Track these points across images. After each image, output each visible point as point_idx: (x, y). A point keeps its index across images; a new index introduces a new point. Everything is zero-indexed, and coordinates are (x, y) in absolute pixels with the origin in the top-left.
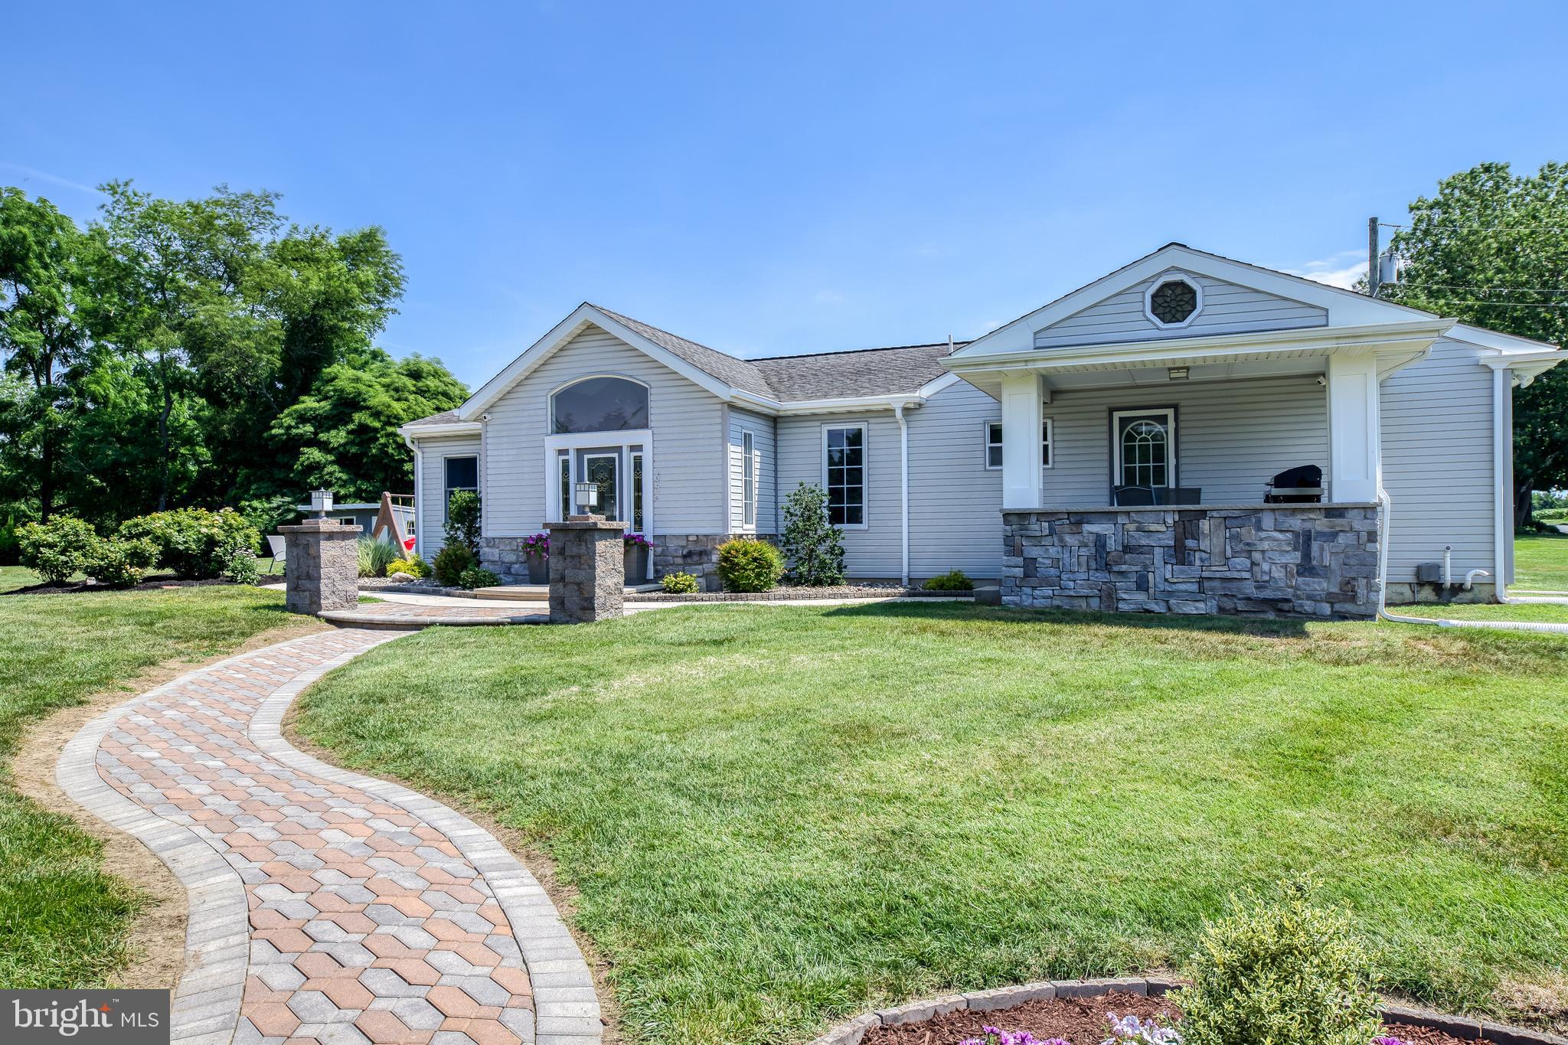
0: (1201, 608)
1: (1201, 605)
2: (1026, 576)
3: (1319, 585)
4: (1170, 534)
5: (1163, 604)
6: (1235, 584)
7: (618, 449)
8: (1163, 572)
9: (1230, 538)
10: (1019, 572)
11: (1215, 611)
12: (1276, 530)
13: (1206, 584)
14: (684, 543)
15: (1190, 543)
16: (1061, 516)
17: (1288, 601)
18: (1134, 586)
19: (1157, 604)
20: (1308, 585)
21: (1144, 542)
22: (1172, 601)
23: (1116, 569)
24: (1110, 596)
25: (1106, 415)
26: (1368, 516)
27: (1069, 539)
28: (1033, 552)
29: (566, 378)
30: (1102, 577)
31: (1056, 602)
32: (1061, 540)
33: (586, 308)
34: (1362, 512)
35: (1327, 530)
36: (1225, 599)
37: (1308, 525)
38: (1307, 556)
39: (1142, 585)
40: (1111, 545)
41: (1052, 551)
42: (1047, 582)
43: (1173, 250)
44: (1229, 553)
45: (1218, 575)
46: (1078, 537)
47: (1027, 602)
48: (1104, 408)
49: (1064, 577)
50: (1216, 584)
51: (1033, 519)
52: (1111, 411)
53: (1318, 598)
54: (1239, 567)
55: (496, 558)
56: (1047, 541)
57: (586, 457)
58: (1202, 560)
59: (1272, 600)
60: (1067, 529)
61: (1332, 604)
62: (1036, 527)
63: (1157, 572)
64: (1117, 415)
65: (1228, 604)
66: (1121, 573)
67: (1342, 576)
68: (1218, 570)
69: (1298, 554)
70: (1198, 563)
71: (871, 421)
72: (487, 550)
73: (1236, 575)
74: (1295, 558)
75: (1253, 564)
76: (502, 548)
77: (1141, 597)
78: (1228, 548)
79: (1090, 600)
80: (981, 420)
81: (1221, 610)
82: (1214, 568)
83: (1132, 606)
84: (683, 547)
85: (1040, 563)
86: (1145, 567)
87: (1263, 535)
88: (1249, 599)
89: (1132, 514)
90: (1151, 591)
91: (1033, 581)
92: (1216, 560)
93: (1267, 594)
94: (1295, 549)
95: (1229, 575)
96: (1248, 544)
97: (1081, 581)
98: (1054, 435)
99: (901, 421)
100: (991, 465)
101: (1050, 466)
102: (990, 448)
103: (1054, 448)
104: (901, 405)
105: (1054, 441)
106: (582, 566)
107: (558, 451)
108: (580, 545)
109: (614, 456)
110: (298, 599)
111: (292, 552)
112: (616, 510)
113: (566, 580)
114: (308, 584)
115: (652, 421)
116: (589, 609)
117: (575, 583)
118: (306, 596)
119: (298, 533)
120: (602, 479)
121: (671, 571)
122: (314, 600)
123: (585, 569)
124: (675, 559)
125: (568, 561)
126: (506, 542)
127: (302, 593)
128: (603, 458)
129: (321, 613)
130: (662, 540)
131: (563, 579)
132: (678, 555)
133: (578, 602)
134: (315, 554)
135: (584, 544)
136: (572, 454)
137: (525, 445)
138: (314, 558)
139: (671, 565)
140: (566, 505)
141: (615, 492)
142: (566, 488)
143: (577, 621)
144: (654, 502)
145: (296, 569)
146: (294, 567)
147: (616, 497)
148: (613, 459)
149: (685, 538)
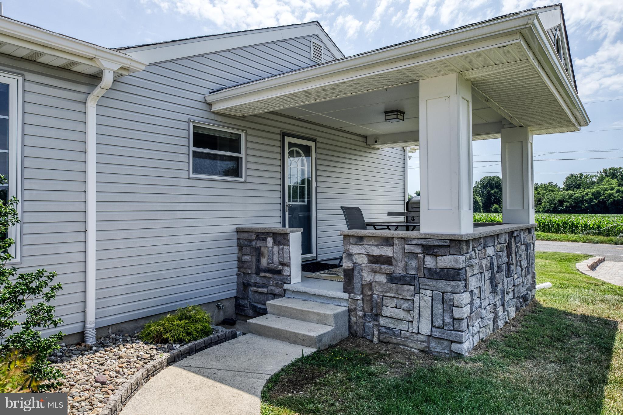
0: (514, 312)
1: (514, 309)
2: (471, 313)
4: (506, 252)
6: (519, 287)
8: (506, 286)
9: (517, 252)
10: (469, 310)
16: (481, 241)
18: (500, 302)
21: (502, 260)
22: (509, 310)
24: (496, 315)
25: (279, 137)
27: (484, 265)
28: (473, 283)
30: (492, 299)
31: (481, 335)
32: (481, 267)
35: (529, 242)
36: (517, 300)
39: (502, 300)
40: (495, 265)
41: (478, 278)
44: (518, 264)
46: (485, 261)
48: (278, 131)
49: (483, 305)
50: (516, 289)
52: (284, 135)
54: (520, 274)
58: (513, 271)
60: (483, 253)
62: (474, 254)
64: (288, 140)
66: (497, 292)
70: (512, 274)
71: (28, 77)
77: (502, 311)
78: (517, 260)
79: (490, 324)
80: (185, 118)
81: (517, 309)
83: (503, 321)
85: (474, 294)
87: (522, 247)
88: (522, 297)
90: (505, 303)
91: (473, 317)
94: (526, 257)
96: (520, 256)
97: (488, 307)
98: (247, 148)
99: (98, 91)
100: (194, 172)
101: (243, 179)
102: (194, 152)
103: (247, 162)
104: (116, 67)
105: (247, 155)
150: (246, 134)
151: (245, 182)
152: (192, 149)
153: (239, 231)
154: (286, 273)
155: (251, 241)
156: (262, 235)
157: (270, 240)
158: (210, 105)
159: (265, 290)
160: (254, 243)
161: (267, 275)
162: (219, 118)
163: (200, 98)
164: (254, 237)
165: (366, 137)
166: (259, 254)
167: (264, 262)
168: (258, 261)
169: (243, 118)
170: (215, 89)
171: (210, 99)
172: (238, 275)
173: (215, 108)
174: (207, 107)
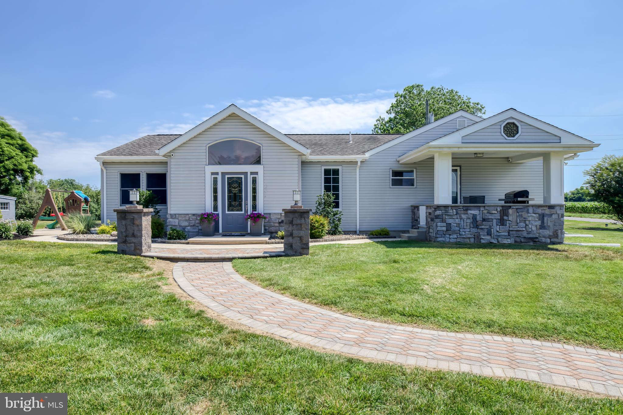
0: (508, 241)
1: (509, 240)
2: (447, 230)
3: (547, 232)
4: (499, 214)
5: (496, 240)
6: (520, 233)
7: (246, 174)
8: (496, 228)
9: (519, 216)
10: (444, 229)
11: (513, 242)
12: (533, 213)
13: (511, 232)
14: (280, 217)
15: (505, 218)
16: (460, 207)
17: (537, 238)
18: (486, 234)
19: (494, 240)
20: (543, 233)
21: (490, 217)
22: (500, 239)
23: (480, 227)
24: (478, 237)
26: (561, 209)
27: (464, 216)
28: (450, 221)
29: (217, 139)
30: (475, 230)
31: (458, 240)
32: (460, 216)
33: (232, 107)
34: (560, 207)
35: (549, 213)
36: (517, 238)
37: (543, 212)
38: (543, 222)
39: (489, 233)
40: (479, 218)
41: (457, 221)
42: (454, 232)
43: (511, 111)
44: (518, 221)
45: (515, 229)
46: (466, 215)
47: (448, 240)
49: (461, 230)
50: (514, 232)
51: (450, 208)
53: (546, 237)
54: (522, 226)
55: (177, 224)
56: (455, 217)
57: (227, 176)
58: (509, 224)
59: (532, 238)
60: (462, 212)
61: (550, 239)
62: (451, 211)
63: (494, 229)
65: (518, 240)
66: (482, 229)
67: (553, 229)
68: (515, 228)
69: (540, 222)
70: (508, 225)
71: (343, 166)
72: (171, 220)
73: (521, 229)
74: (539, 223)
75: (526, 225)
76: (180, 219)
77: (488, 237)
78: (518, 219)
79: (470, 239)
80: (389, 168)
81: (516, 242)
82: (513, 227)
83: (486, 241)
84: (279, 219)
85: (452, 225)
86: (490, 226)
87: (529, 215)
88: (525, 238)
89: (486, 207)
90: (492, 235)
91: (450, 232)
92: (514, 224)
93: (531, 236)
94: (539, 220)
95: (519, 229)
96: (525, 218)
97: (468, 232)
98: (416, 175)
99: (358, 166)
100: (392, 186)
101: (415, 187)
102: (392, 179)
103: (416, 180)
104: (361, 160)
105: (416, 177)
106: (302, 229)
107: (212, 173)
108: (301, 219)
109: (243, 176)
110: (126, 247)
111: (122, 223)
112: (242, 202)
113: (294, 236)
114: (133, 240)
115: (262, 161)
116: (306, 249)
117: (299, 237)
118: (132, 246)
119: (127, 212)
120: (235, 187)
121: (273, 230)
122: (137, 248)
123: (304, 230)
124: (275, 224)
125: (294, 227)
126: (183, 216)
127: (129, 244)
128: (236, 177)
129: (143, 254)
130: (268, 216)
131: (291, 235)
132: (277, 222)
133: (300, 245)
134: (138, 224)
135: (303, 219)
136: (220, 174)
137: (193, 169)
138: (138, 226)
139: (273, 226)
140: (215, 199)
141: (242, 193)
142: (215, 191)
143: (300, 254)
144: (264, 198)
145: (124, 231)
146: (123, 230)
147: (242, 195)
148: (242, 178)
149: (280, 215)
150: (416, 169)
151: (416, 188)
152: (391, 178)
153: (412, 206)
154: (419, 221)
155: (413, 210)
158: (399, 161)
159: (415, 227)
161: (415, 221)
162: (403, 165)
163: (395, 160)
164: (414, 208)
165: (508, 158)
166: (414, 214)
167: (416, 217)
169: (415, 163)
170: (400, 155)
171: (398, 159)
172: (411, 222)
173: (400, 162)
174: (397, 163)
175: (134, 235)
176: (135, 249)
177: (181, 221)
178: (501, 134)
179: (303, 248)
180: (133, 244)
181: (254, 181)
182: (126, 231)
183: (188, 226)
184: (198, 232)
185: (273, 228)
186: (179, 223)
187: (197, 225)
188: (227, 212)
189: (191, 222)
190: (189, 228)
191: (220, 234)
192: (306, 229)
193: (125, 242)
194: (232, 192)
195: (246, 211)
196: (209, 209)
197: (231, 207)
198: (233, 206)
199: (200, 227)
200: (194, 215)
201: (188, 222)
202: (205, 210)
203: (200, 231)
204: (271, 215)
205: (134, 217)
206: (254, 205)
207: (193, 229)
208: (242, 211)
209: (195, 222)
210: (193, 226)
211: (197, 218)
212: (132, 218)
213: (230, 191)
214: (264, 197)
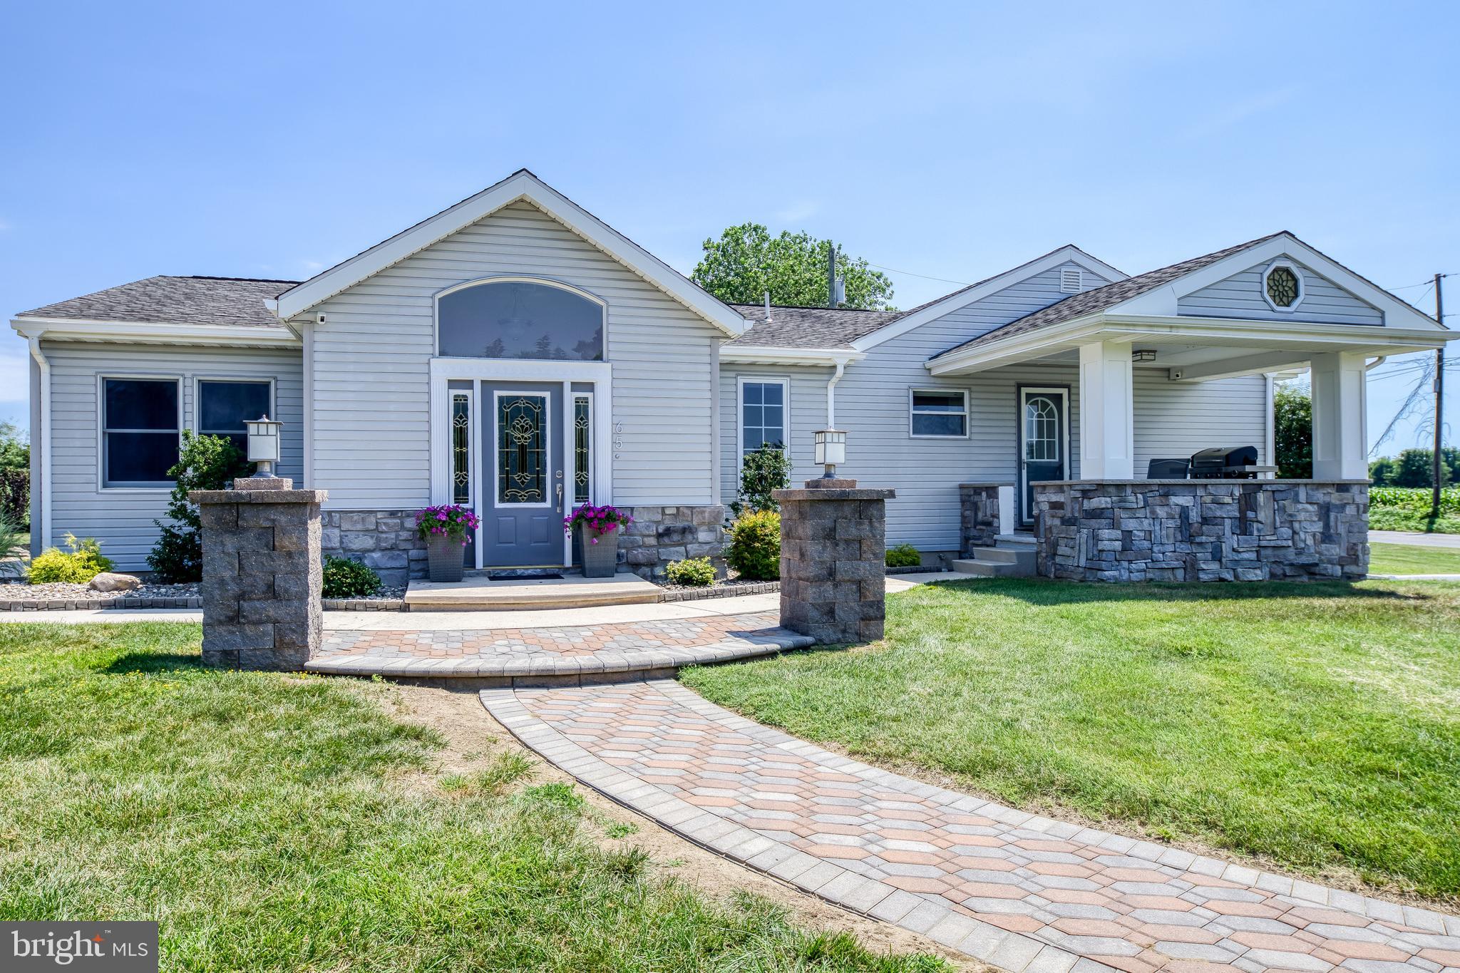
0: (1256, 575)
1: (1258, 572)
2: (1124, 549)
3: (1336, 551)
4: (1236, 507)
5: (1232, 572)
6: (1281, 552)
7: (557, 387)
8: (1231, 541)
9: (1278, 510)
10: (1118, 545)
11: (1267, 577)
12: (1307, 503)
13: (1263, 552)
14: (659, 517)
15: (1250, 514)
16: (1154, 488)
17: (1317, 565)
18: (1209, 557)
19: (1228, 573)
20: (1328, 550)
21: (1218, 514)
22: (1240, 570)
23: (1198, 540)
24: (1192, 565)
25: (1014, 389)
26: (1363, 491)
27: (1161, 512)
28: (1131, 524)
29: (468, 276)
30: (1184, 548)
31: (1150, 575)
32: (1153, 512)
33: (523, 178)
34: (1359, 486)
35: (1338, 502)
36: (1274, 566)
37: (1327, 499)
38: (1327, 526)
39: (1217, 556)
40: (1194, 516)
41: (1146, 522)
42: (1141, 555)
43: (1283, 238)
44: (1278, 524)
45: (1272, 544)
46: (1166, 509)
47: (1125, 575)
48: (1013, 382)
49: (1155, 549)
50: (1269, 552)
51: (1129, 490)
52: (1019, 386)
53: (1335, 562)
54: (1285, 537)
56: (1140, 514)
57: (497, 394)
58: (1259, 530)
59: (1308, 565)
60: (1158, 500)
61: (1342, 567)
62: (1132, 498)
63: (1228, 543)
64: (1024, 391)
65: (1279, 571)
66: (1200, 544)
67: (1348, 542)
68: (1269, 540)
69: (1321, 524)
70: (1255, 533)
71: (793, 376)
73: (1284, 543)
74: (1318, 527)
75: (1294, 532)
76: (347, 527)
77: (1214, 566)
78: (1277, 518)
79: (1176, 571)
80: (905, 386)
81: (1273, 575)
82: (1268, 538)
83: (1211, 576)
84: (658, 523)
85: (1135, 535)
86: (1219, 537)
87: (1300, 506)
88: (1292, 565)
89: (1209, 487)
90: (1224, 560)
91: (1130, 555)
92: (1269, 530)
93: (1304, 559)
94: (1319, 520)
95: (1279, 543)
96: (1291, 515)
97: (1170, 552)
98: (971, 405)
99: (834, 379)
100: (914, 433)
101: (967, 437)
102: (913, 415)
103: (971, 419)
104: (845, 362)
105: (971, 412)
106: (864, 556)
107: (449, 381)
108: (861, 524)
109: (547, 395)
110: (239, 640)
111: (223, 544)
112: (544, 472)
113: (839, 577)
114: (271, 610)
115: (608, 351)
116: (876, 618)
117: (852, 581)
118: (265, 634)
119: (249, 504)
120: (522, 426)
121: (640, 556)
122: (287, 639)
123: (869, 559)
124: (645, 539)
125: (840, 548)
126: (356, 517)
127: (253, 628)
128: (526, 398)
129: (311, 663)
130: (628, 513)
131: (831, 573)
132: (651, 533)
133: (857, 609)
134: (293, 548)
135: (866, 522)
136: (478, 386)
137: (390, 368)
138: (290, 555)
139: (640, 547)
140: (461, 462)
141: (544, 447)
142: (460, 438)
143: (856, 638)
144: (613, 461)
145: (233, 579)
146: (227, 574)
147: (545, 453)
148: (543, 400)
149: (660, 511)
150: (971, 392)
151: (970, 439)
152: (912, 412)
153: (961, 487)
154: (995, 524)
155: (970, 496)
156: (978, 490)
157: (984, 494)
158: (929, 370)
159: (980, 542)
160: (972, 498)
161: (982, 527)
162: (939, 381)
163: (919, 365)
164: (972, 493)
165: (1168, 370)
166: (975, 507)
167: (980, 515)
168: (976, 514)
169: (968, 376)
170: (934, 354)
171: (928, 365)
172: (961, 530)
173: (934, 373)
174: (925, 373)
175: (272, 592)
176: (279, 644)
177: (351, 536)
178: (1262, 296)
179: (866, 618)
180: (270, 627)
181: (582, 411)
182: (238, 579)
183: (373, 551)
184: (407, 568)
185: (640, 550)
186: (341, 542)
187: (403, 546)
188: (498, 505)
189: (384, 536)
190: (376, 555)
191: (480, 574)
192: (874, 554)
193: (235, 618)
194: (513, 442)
195: (559, 502)
196: (443, 496)
197: (509, 489)
198: (515, 485)
199: (414, 553)
200: (393, 514)
201: (372, 537)
202: (430, 498)
203: (414, 566)
204: (635, 513)
205: (274, 521)
206: (582, 481)
207: (391, 558)
208: (544, 500)
209: (397, 536)
210: (392, 549)
211: (402, 524)
212: (267, 524)
213: (506, 441)
214: (615, 457)
